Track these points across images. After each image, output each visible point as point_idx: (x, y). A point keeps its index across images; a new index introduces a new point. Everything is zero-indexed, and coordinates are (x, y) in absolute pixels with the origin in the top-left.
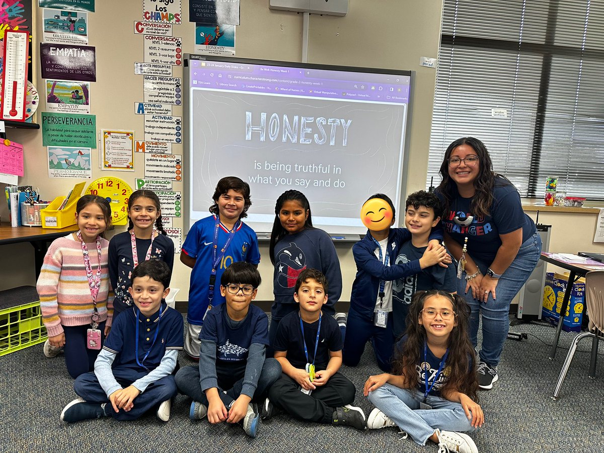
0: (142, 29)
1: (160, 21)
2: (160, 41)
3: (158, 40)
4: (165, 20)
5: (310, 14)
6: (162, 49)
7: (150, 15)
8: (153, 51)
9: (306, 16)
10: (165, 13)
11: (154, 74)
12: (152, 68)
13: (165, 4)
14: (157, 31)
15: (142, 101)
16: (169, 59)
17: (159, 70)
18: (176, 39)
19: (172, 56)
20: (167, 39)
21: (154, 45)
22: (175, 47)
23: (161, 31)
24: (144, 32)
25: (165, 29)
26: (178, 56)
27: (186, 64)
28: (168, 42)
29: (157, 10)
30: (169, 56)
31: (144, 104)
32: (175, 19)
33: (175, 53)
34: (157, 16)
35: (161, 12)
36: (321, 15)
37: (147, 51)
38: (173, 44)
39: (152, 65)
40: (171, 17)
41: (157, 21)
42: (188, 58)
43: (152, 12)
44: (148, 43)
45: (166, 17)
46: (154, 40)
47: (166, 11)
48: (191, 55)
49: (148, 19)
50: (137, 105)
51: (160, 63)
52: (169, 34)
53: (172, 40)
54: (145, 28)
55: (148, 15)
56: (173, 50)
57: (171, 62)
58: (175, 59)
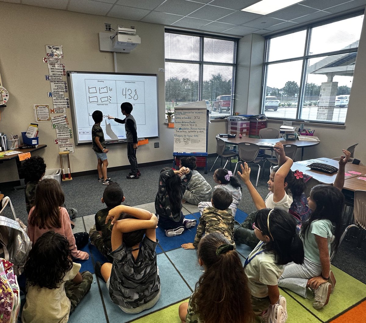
0: (47, 61)
3: (54, 65)
6: (57, 69)
7: (49, 55)
8: (53, 70)
9: (115, 54)
11: (54, 80)
12: (53, 77)
13: (56, 50)
14: (53, 61)
15: (50, 92)
16: (60, 73)
17: (56, 78)
19: (61, 72)
21: (53, 68)
23: (55, 61)
24: (48, 62)
25: (57, 60)
26: (64, 72)
27: (68, 75)
29: (52, 52)
30: (60, 72)
31: (52, 93)
32: (61, 56)
33: (62, 71)
36: (120, 53)
37: (50, 70)
38: (61, 67)
41: (53, 57)
42: (69, 73)
43: (50, 54)
44: (50, 67)
45: (57, 55)
46: (52, 65)
47: (56, 53)
48: (70, 71)
49: (49, 56)
50: (49, 93)
51: (56, 75)
53: (61, 65)
54: (48, 60)
55: (48, 55)
56: (61, 69)
57: (61, 75)
58: (63, 73)
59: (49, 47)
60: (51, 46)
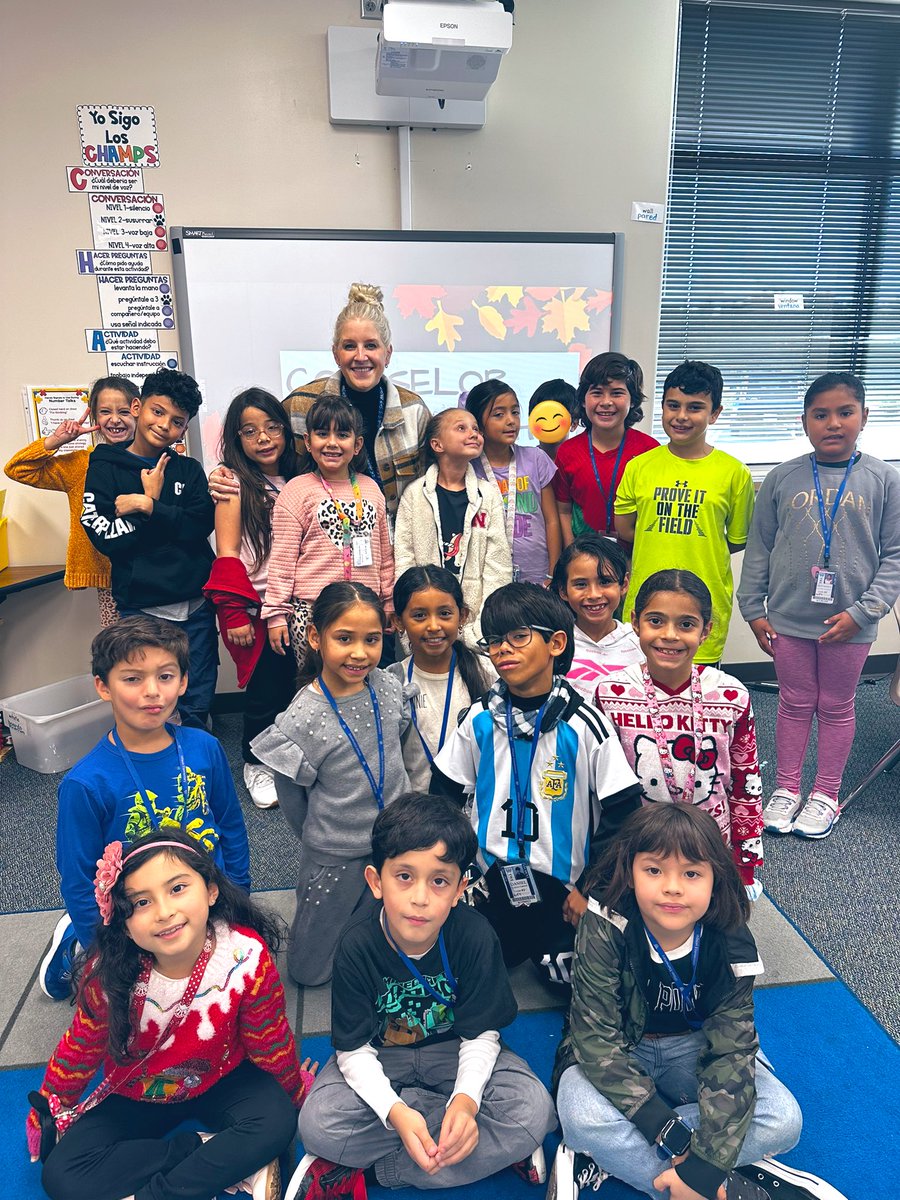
0: (84, 182)
1: (116, 164)
2: (122, 204)
3: (116, 202)
4: (127, 160)
5: (411, 129)
6: (127, 221)
7: (96, 152)
8: (110, 225)
10: (124, 146)
11: (117, 272)
12: (111, 259)
13: (124, 126)
14: (113, 184)
15: (98, 327)
16: (142, 240)
17: (124, 264)
18: (152, 199)
19: (148, 234)
20: (134, 200)
21: (109, 214)
22: (151, 215)
23: (122, 184)
24: (88, 188)
25: (128, 178)
26: (159, 231)
27: (177, 248)
28: (138, 205)
29: (108, 141)
30: (142, 233)
31: (103, 331)
32: (146, 157)
33: (152, 227)
34: (110, 154)
35: (116, 145)
36: (434, 130)
37: (99, 226)
38: (147, 209)
39: (110, 253)
40: (138, 153)
41: (111, 164)
42: (180, 236)
43: (99, 147)
44: (99, 209)
45: (128, 154)
46: (109, 203)
47: (126, 141)
48: (184, 229)
49: (92, 160)
50: (90, 334)
51: (126, 248)
52: (137, 188)
53: (145, 200)
54: (89, 179)
55: (91, 153)
56: (149, 221)
57: (147, 246)
58: (153, 239)
59: (94, 115)
60: (104, 112)
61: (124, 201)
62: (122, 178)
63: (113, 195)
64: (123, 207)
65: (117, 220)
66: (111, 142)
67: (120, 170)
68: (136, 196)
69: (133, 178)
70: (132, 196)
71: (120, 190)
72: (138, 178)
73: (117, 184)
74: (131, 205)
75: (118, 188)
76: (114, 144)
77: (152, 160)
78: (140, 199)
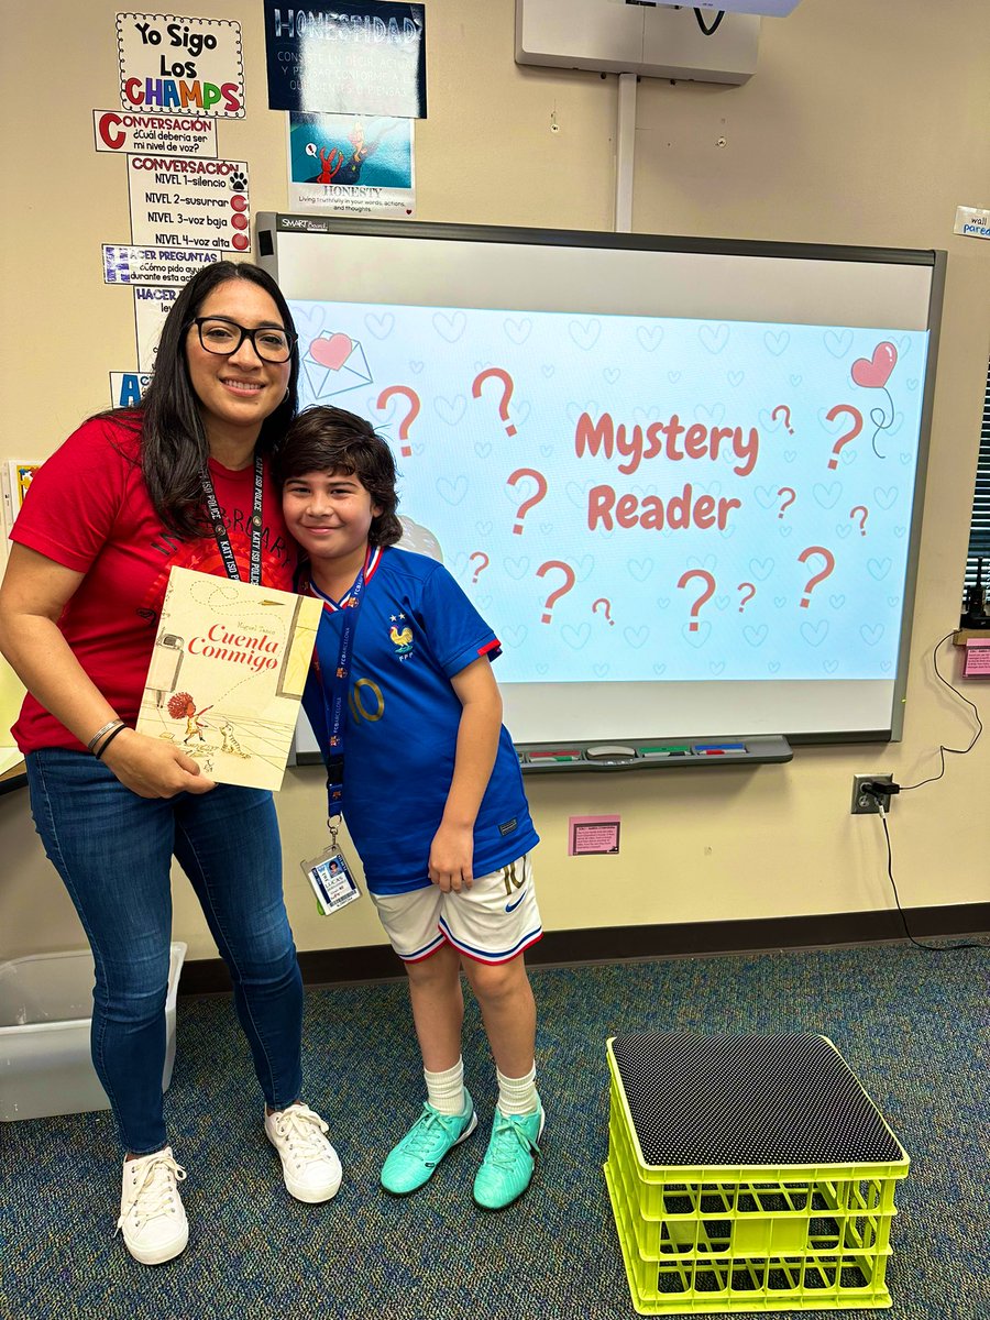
0: (122, 136)
1: (175, 110)
2: (180, 174)
3: (172, 171)
4: (192, 105)
5: (639, 80)
6: (188, 201)
7: (143, 89)
8: (160, 208)
9: (627, 86)
10: (190, 83)
11: (167, 283)
12: (157, 262)
13: (190, 50)
14: (167, 142)
15: (132, 369)
16: (211, 233)
17: (179, 269)
18: (230, 168)
19: (219, 223)
20: (201, 168)
21: (159, 189)
22: (227, 193)
23: (182, 143)
24: (128, 146)
25: (192, 133)
26: (239, 222)
27: (266, 245)
28: (206, 177)
29: (164, 73)
30: (210, 222)
31: (139, 376)
32: (224, 101)
33: (227, 213)
34: (163, 93)
35: (177, 80)
36: (673, 82)
37: (142, 208)
38: (222, 184)
39: (157, 250)
40: (212, 94)
41: (166, 109)
42: (272, 227)
43: (149, 81)
44: (144, 181)
45: (195, 95)
46: (159, 171)
47: (193, 75)
48: (279, 217)
49: (137, 102)
50: (118, 381)
51: (184, 244)
52: (205, 149)
53: (219, 170)
54: (129, 132)
55: (136, 91)
56: (223, 203)
57: (217, 243)
58: (228, 232)
59: (143, 30)
60: (160, 26)
61: (184, 169)
62: (182, 132)
63: (168, 160)
64: (182, 180)
65: (172, 199)
66: (169, 74)
67: (180, 120)
68: (205, 162)
69: (202, 134)
70: (197, 161)
71: (178, 152)
72: (209, 134)
73: (174, 142)
74: (196, 176)
75: (175, 148)
76: (173, 77)
77: (234, 106)
78: (211, 169)
